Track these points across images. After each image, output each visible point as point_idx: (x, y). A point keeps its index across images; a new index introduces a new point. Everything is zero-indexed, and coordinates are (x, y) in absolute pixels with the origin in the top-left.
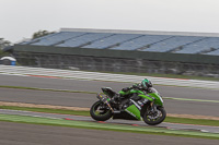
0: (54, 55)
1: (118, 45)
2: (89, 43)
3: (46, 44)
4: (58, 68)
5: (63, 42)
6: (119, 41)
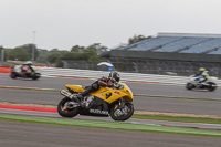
0: (151, 60)
2: (187, 48)
3: (143, 49)
4: (155, 73)
5: (161, 47)
6: (216, 46)
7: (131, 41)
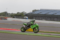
1: (56, 13)
2: (48, 13)
3: (36, 13)
5: (41, 13)
7: (33, 11)
